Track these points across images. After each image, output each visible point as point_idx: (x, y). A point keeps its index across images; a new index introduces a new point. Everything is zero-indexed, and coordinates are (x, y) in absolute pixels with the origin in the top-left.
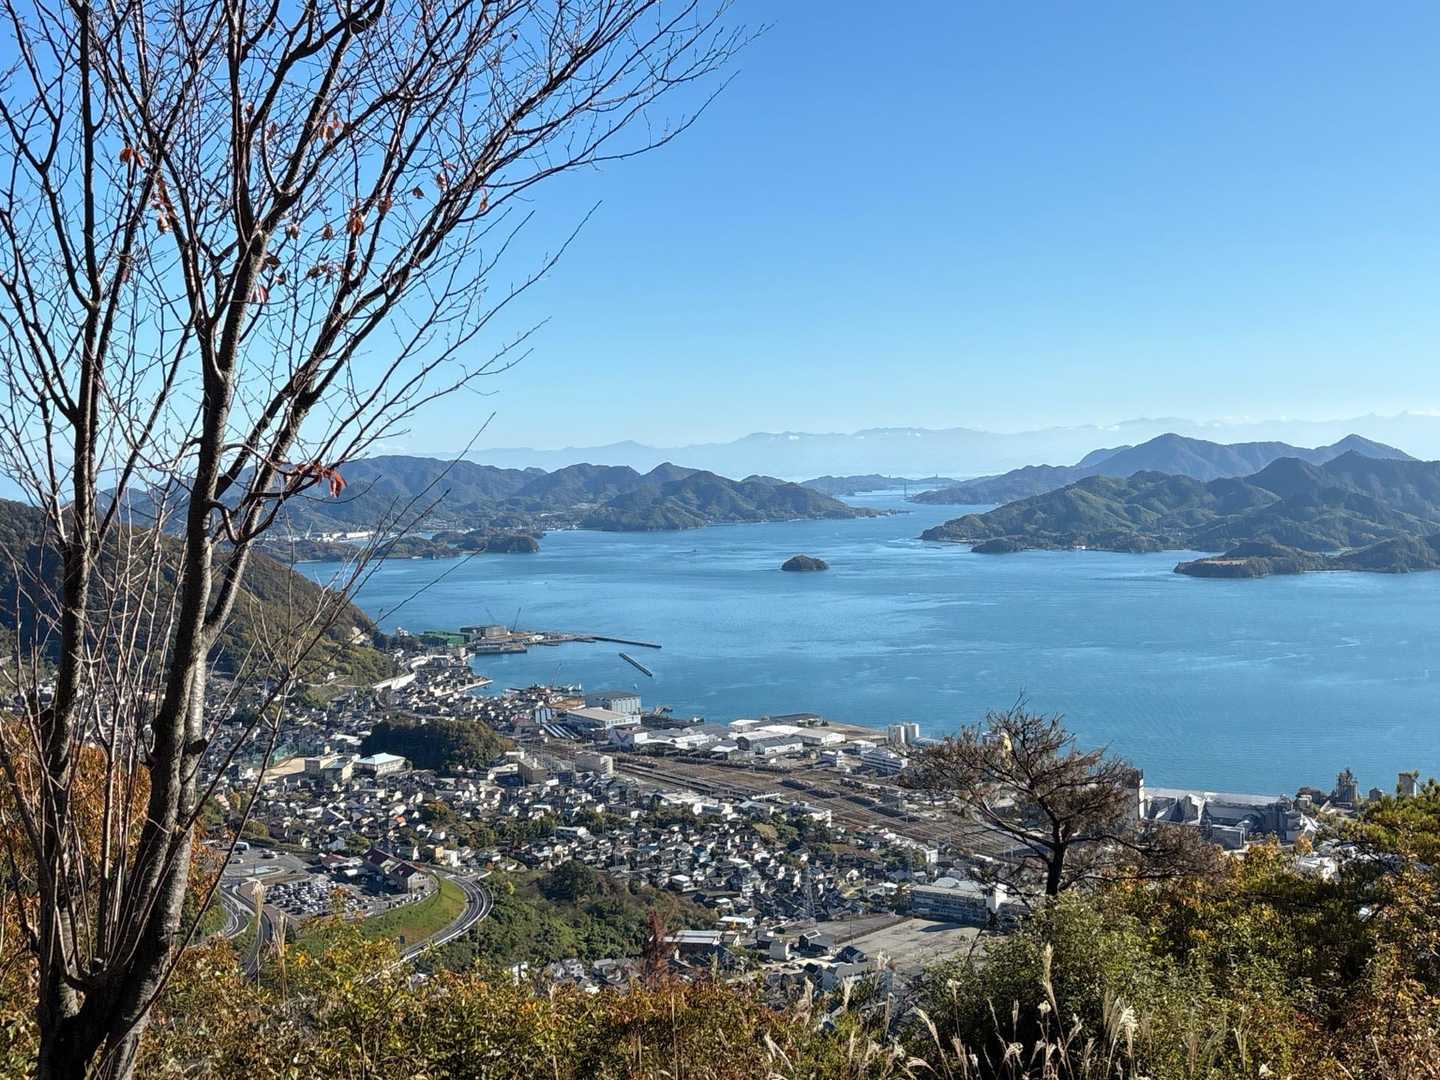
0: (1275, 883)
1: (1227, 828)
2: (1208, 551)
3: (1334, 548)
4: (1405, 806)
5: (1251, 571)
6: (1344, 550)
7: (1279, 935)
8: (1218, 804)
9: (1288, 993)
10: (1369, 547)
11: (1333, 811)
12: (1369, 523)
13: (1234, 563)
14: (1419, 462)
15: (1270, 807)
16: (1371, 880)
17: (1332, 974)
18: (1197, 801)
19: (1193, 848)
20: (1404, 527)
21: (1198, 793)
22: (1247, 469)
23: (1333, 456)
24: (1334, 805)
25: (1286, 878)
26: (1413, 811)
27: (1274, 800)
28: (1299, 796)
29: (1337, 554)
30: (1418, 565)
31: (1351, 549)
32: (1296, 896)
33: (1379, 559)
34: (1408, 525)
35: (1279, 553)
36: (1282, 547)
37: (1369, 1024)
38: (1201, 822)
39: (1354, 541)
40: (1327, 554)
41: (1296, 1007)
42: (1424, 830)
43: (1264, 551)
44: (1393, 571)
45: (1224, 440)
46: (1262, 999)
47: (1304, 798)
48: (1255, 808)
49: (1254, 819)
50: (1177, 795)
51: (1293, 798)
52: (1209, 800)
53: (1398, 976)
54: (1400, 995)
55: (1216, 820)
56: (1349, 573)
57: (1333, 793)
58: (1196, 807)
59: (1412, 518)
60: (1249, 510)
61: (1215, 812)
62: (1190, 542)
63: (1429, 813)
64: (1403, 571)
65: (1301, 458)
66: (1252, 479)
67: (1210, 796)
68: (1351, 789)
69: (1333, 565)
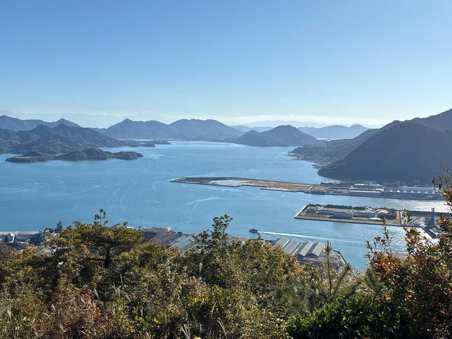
0: (31, 259)
1: (22, 243)
2: (17, 154)
3: (57, 153)
4: (72, 232)
5: (30, 160)
6: (60, 154)
7: (33, 275)
8: (19, 235)
9: (34, 293)
10: (67, 153)
11: (56, 234)
12: (67, 146)
13: (25, 158)
14: (82, 128)
15: (36, 235)
16: (61, 255)
17: (48, 285)
18: (12, 235)
19: (4, 251)
20: (78, 147)
21: (12, 232)
22: (30, 128)
23: (56, 125)
24: (56, 232)
25: (35, 257)
26: (74, 233)
27: (37, 232)
28: (45, 230)
29: (57, 155)
30: (82, 159)
31: (62, 154)
32: (38, 263)
33: (70, 157)
34: (79, 147)
35: (40, 155)
36: (41, 153)
37: (58, 299)
38: (14, 241)
39: (63, 151)
40: (55, 155)
41: (37, 297)
42: (77, 238)
43: (35, 154)
44: (74, 160)
45: (22, 118)
46: (26, 297)
47: (47, 231)
48: (31, 235)
49: (31, 239)
50: (6, 233)
51: (43, 231)
52: (16, 234)
53: (67, 283)
54: (67, 289)
55: (18, 240)
56: (61, 161)
57: (56, 229)
58: (12, 237)
59: (80, 145)
60: (30, 141)
61: (18, 238)
62: (11, 151)
63: (78, 233)
64: (77, 161)
65: (47, 125)
66: (30, 131)
67: (17, 233)
68: (61, 227)
69: (56, 158)
